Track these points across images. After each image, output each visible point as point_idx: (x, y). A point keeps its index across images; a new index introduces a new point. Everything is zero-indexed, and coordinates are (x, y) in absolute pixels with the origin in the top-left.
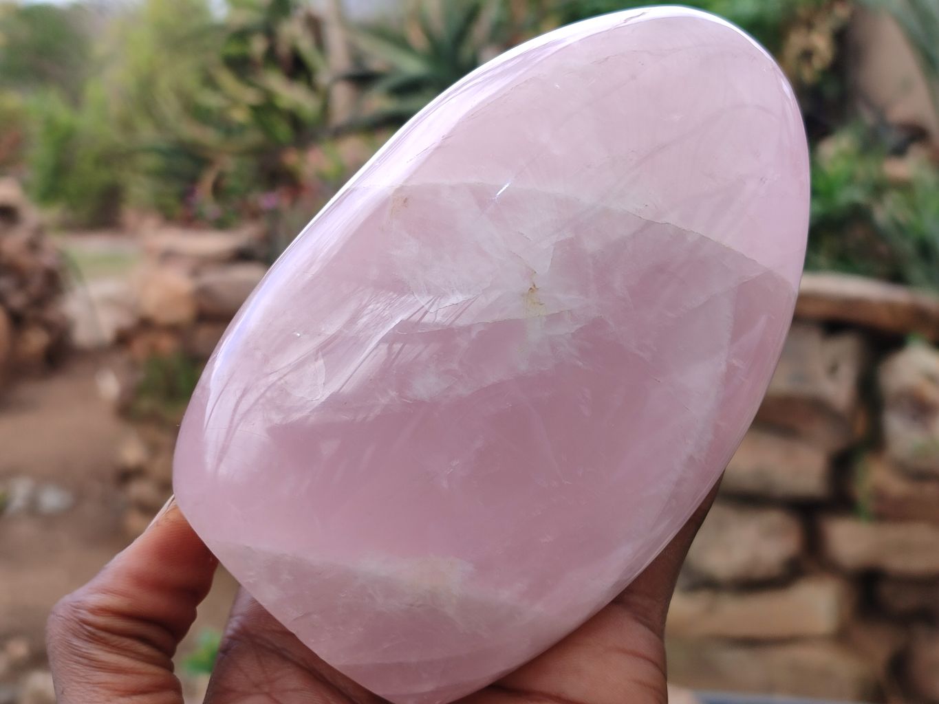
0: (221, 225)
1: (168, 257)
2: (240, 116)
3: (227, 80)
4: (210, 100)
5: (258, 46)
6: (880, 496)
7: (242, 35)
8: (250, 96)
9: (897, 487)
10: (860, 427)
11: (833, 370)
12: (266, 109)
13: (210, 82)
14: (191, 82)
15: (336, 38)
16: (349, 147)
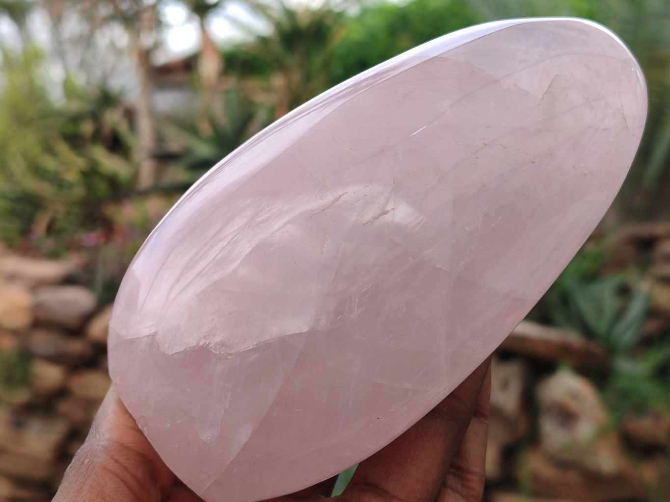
0: (53, 256)
1: (12, 278)
2: (72, 176)
3: (64, 149)
4: (50, 164)
5: (87, 128)
6: (537, 479)
7: (76, 119)
8: (80, 163)
9: (548, 472)
10: (522, 427)
11: (505, 385)
12: (91, 173)
13: (49, 149)
14: (36, 150)
15: (145, 125)
16: (153, 204)
